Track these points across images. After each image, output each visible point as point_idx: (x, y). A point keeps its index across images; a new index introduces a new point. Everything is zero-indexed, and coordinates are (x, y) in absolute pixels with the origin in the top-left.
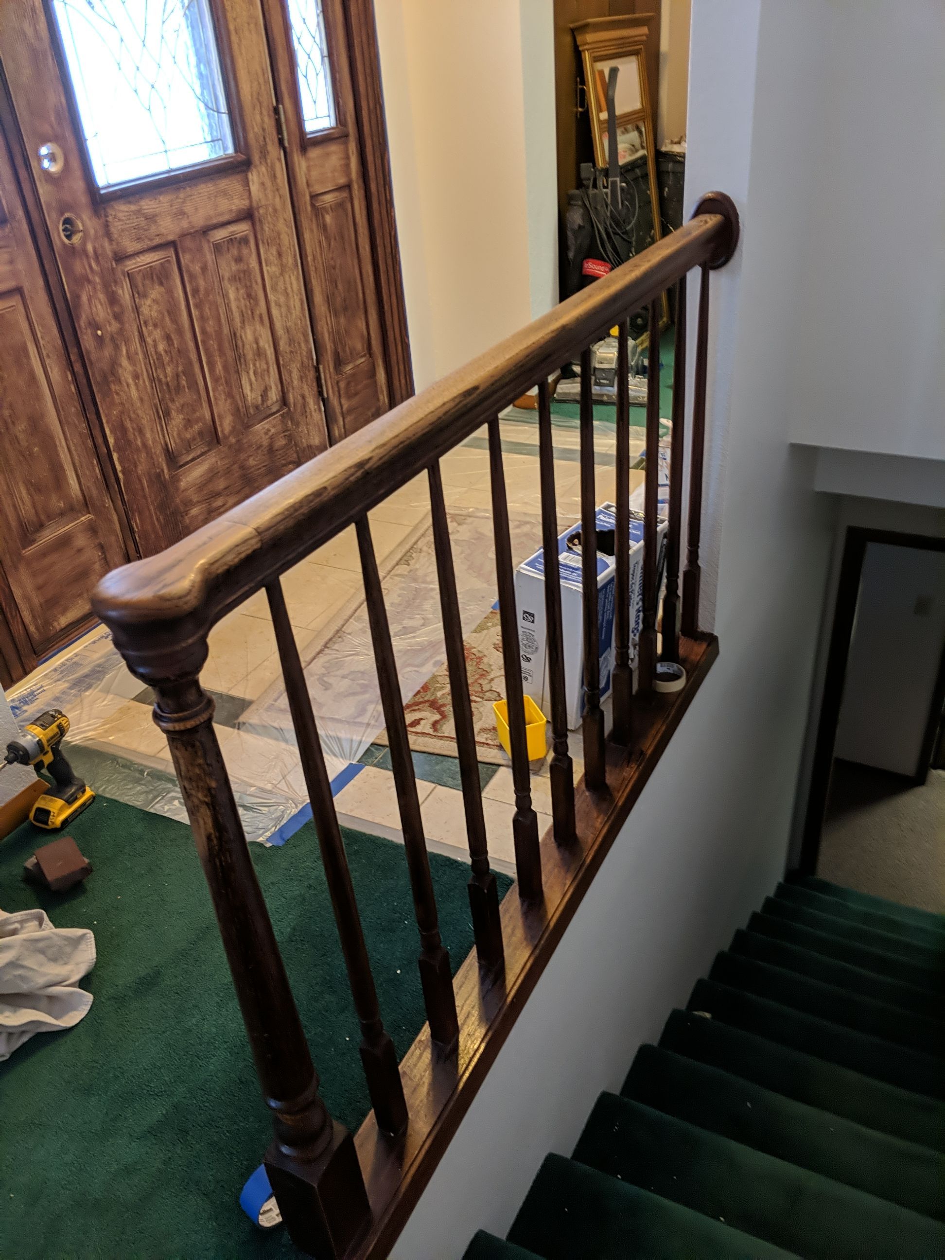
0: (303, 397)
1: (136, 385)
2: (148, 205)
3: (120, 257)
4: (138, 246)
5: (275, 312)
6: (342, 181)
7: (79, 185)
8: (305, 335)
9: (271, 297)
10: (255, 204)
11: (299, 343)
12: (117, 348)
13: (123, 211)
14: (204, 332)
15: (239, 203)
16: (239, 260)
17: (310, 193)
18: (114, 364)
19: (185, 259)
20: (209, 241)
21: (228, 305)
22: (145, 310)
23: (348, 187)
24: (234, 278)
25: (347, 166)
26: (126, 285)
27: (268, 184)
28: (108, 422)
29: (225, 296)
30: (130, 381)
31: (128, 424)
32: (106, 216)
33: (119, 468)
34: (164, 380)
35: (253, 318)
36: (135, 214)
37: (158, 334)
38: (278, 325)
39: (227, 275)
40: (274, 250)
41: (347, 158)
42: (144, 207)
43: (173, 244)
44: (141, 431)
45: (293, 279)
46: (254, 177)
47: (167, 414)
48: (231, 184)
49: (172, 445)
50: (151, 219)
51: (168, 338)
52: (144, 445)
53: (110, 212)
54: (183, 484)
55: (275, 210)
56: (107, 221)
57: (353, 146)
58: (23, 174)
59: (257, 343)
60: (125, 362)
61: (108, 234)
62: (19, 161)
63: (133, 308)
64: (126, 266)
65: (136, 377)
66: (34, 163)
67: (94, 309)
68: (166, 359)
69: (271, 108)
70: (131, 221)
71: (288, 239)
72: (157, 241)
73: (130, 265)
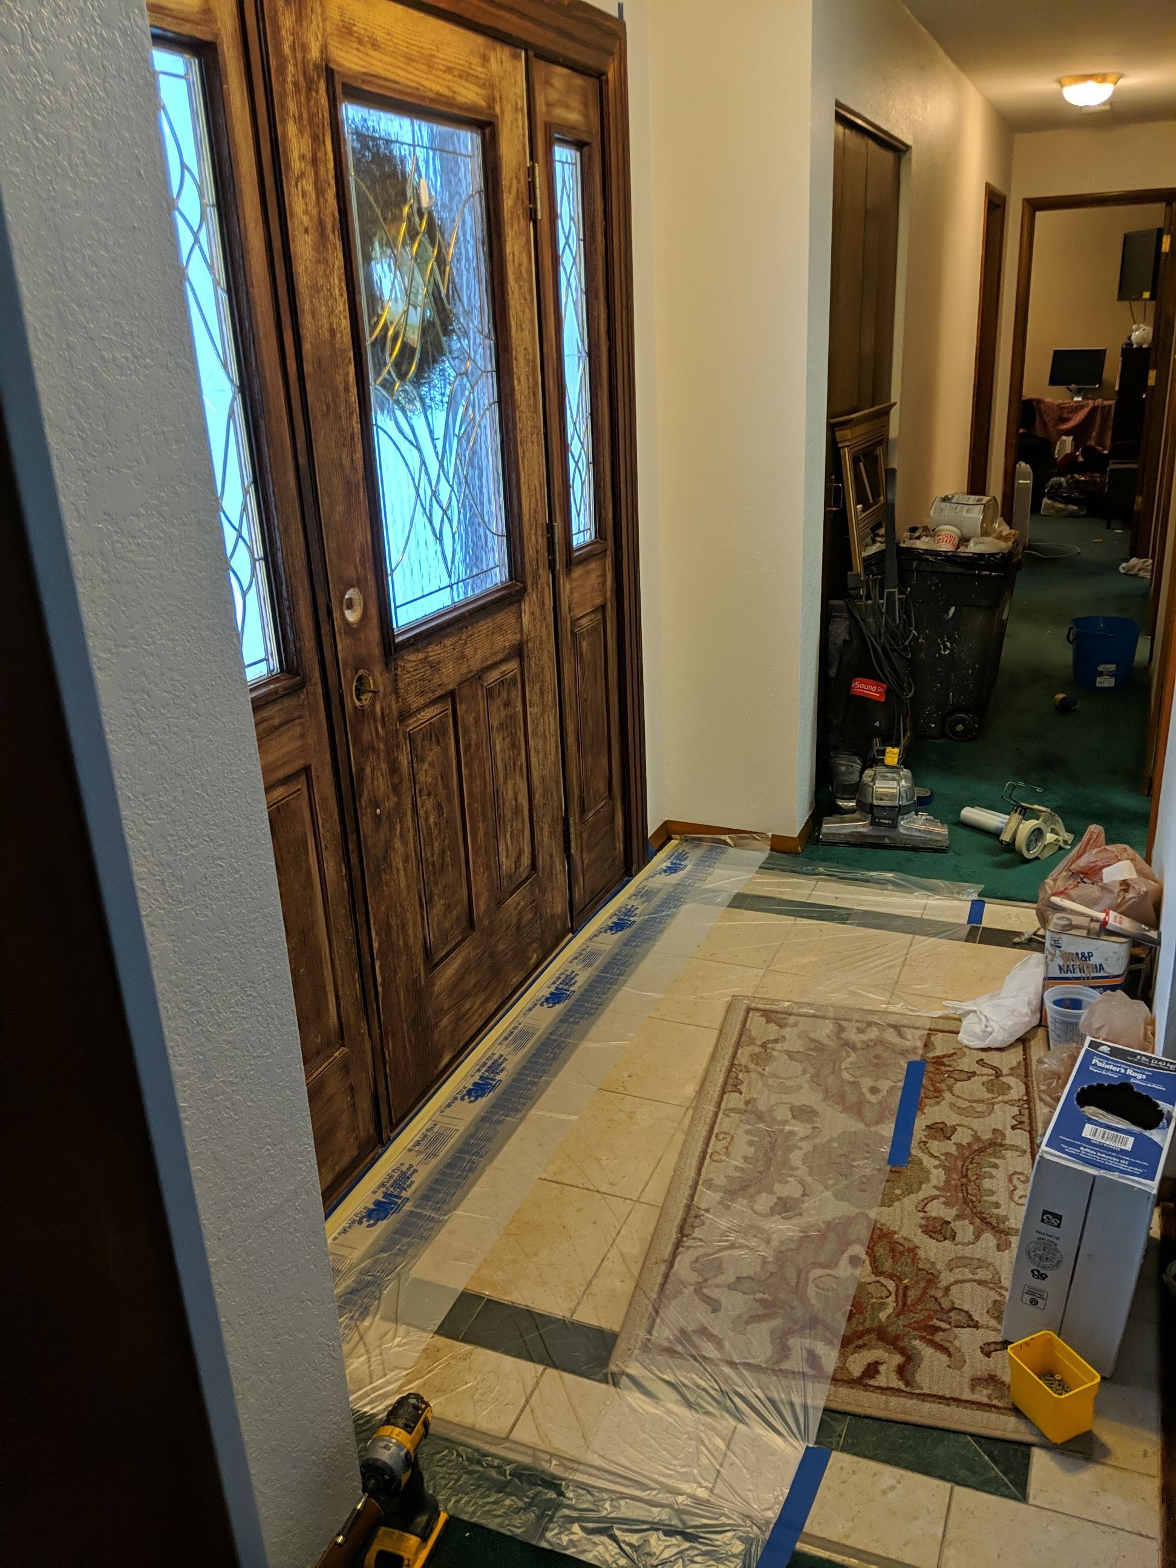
0: (551, 856)
1: (405, 870)
2: (434, 651)
3: (404, 716)
4: (422, 701)
5: (534, 760)
6: (598, 601)
7: (374, 634)
8: (557, 783)
9: (532, 743)
10: (525, 639)
11: (552, 793)
12: (392, 828)
13: (412, 661)
14: (471, 794)
15: (510, 639)
16: (507, 704)
17: (571, 618)
18: (388, 847)
19: (461, 709)
20: (482, 686)
21: (494, 759)
22: (421, 777)
23: (603, 607)
24: (502, 727)
25: (604, 583)
26: (406, 748)
27: (538, 614)
28: (375, 923)
29: (492, 748)
30: (401, 866)
31: (393, 922)
32: (396, 669)
33: (379, 979)
34: (430, 859)
35: (515, 770)
36: (422, 663)
37: (430, 803)
38: (535, 775)
39: (495, 723)
40: (537, 688)
41: (604, 575)
42: (430, 654)
43: (452, 694)
44: (404, 927)
45: (551, 718)
46: (526, 607)
47: (430, 901)
48: (507, 617)
49: (431, 939)
50: (435, 667)
51: (439, 807)
52: (406, 945)
53: (401, 663)
54: (437, 988)
55: (541, 642)
56: (396, 675)
57: (609, 560)
58: (325, 629)
59: (516, 799)
60: (397, 844)
61: (396, 691)
62: (323, 613)
63: (409, 775)
64: (408, 726)
65: (406, 860)
66: (336, 615)
67: (376, 782)
68: (435, 832)
69: (545, 525)
70: (418, 672)
71: (550, 675)
72: (439, 693)
73: (412, 724)
